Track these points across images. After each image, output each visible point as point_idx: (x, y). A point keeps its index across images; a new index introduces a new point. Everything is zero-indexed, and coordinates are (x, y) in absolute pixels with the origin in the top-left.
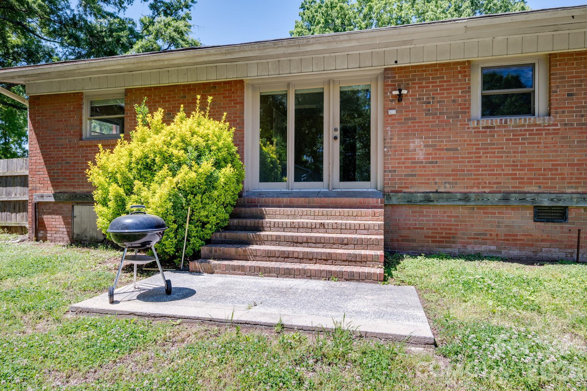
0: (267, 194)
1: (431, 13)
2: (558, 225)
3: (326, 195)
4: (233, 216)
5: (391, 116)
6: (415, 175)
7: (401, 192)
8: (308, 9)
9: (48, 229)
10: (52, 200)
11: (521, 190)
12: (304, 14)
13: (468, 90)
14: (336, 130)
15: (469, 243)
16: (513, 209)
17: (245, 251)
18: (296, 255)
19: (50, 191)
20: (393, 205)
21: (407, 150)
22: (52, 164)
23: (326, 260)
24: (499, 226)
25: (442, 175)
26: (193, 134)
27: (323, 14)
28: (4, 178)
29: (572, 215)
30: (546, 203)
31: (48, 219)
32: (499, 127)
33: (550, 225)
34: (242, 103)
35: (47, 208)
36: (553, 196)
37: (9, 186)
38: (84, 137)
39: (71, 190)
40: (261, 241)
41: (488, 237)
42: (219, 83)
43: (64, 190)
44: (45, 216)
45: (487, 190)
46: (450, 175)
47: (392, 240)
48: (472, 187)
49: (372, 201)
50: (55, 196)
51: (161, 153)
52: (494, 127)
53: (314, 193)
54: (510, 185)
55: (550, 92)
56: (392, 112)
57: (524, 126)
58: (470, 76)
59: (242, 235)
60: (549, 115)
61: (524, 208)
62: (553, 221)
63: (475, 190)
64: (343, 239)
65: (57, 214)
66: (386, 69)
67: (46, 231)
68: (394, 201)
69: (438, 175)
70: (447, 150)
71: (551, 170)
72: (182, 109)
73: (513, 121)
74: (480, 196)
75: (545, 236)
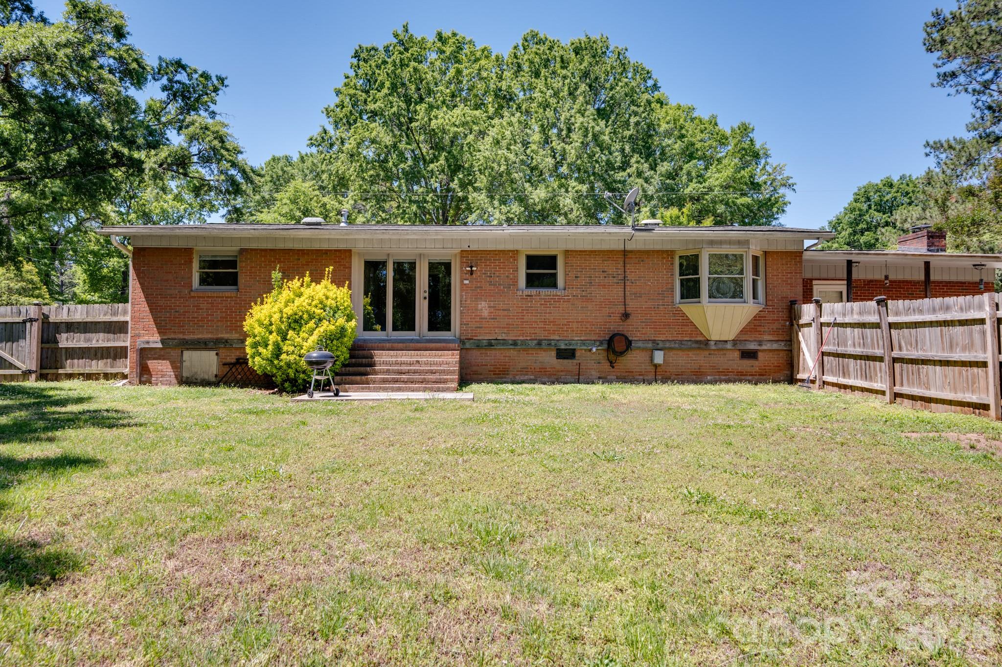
0: (371, 341)
1: (539, 94)
2: (570, 361)
3: (418, 341)
4: (351, 357)
5: (465, 284)
6: (482, 327)
7: (472, 339)
8: (365, 61)
9: (153, 373)
10: (160, 345)
11: (549, 338)
12: (359, 68)
13: (516, 270)
14: (425, 292)
15: (517, 375)
16: (544, 351)
17: (367, 379)
18: (402, 380)
19: (157, 337)
20: (467, 349)
21: (476, 310)
22: (159, 312)
23: (422, 382)
24: (535, 363)
25: (500, 327)
26: (327, 298)
27: (388, 74)
28: (82, 324)
29: (578, 354)
30: (563, 347)
31: (152, 364)
32: (536, 296)
33: (566, 361)
34: (351, 268)
35: (153, 353)
36: (567, 342)
37: (89, 332)
38: (193, 288)
39: (181, 336)
40: (376, 373)
41: (529, 370)
42: (331, 250)
43: (172, 336)
44: (150, 362)
45: (528, 338)
46: (505, 328)
47: (466, 374)
48: (519, 336)
49: (451, 345)
50: (162, 341)
51: (307, 312)
52: (532, 296)
53: (409, 339)
54: (542, 335)
55: (566, 275)
56: (466, 282)
57: (550, 295)
58: (517, 260)
59: (362, 369)
60: (565, 289)
61: (551, 350)
62: (567, 358)
63: (521, 338)
64: (432, 370)
65: (164, 359)
66: (462, 251)
67: (151, 376)
68: (468, 346)
69: (497, 327)
70: (503, 310)
71: (566, 325)
72: (307, 275)
73: (545, 292)
74: (524, 342)
75: (563, 369)
